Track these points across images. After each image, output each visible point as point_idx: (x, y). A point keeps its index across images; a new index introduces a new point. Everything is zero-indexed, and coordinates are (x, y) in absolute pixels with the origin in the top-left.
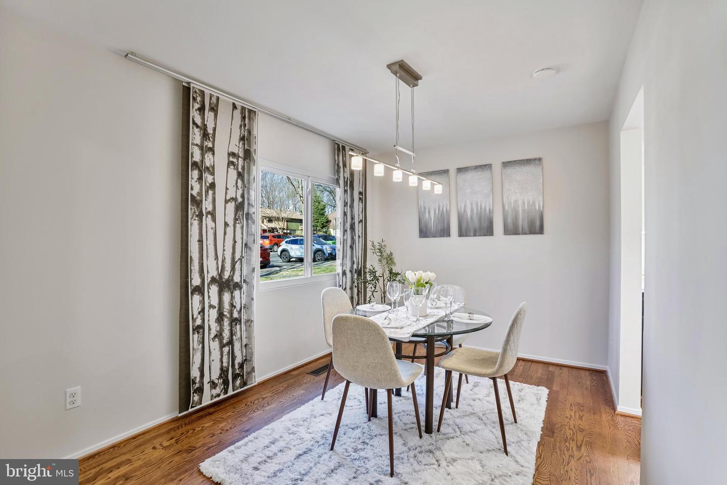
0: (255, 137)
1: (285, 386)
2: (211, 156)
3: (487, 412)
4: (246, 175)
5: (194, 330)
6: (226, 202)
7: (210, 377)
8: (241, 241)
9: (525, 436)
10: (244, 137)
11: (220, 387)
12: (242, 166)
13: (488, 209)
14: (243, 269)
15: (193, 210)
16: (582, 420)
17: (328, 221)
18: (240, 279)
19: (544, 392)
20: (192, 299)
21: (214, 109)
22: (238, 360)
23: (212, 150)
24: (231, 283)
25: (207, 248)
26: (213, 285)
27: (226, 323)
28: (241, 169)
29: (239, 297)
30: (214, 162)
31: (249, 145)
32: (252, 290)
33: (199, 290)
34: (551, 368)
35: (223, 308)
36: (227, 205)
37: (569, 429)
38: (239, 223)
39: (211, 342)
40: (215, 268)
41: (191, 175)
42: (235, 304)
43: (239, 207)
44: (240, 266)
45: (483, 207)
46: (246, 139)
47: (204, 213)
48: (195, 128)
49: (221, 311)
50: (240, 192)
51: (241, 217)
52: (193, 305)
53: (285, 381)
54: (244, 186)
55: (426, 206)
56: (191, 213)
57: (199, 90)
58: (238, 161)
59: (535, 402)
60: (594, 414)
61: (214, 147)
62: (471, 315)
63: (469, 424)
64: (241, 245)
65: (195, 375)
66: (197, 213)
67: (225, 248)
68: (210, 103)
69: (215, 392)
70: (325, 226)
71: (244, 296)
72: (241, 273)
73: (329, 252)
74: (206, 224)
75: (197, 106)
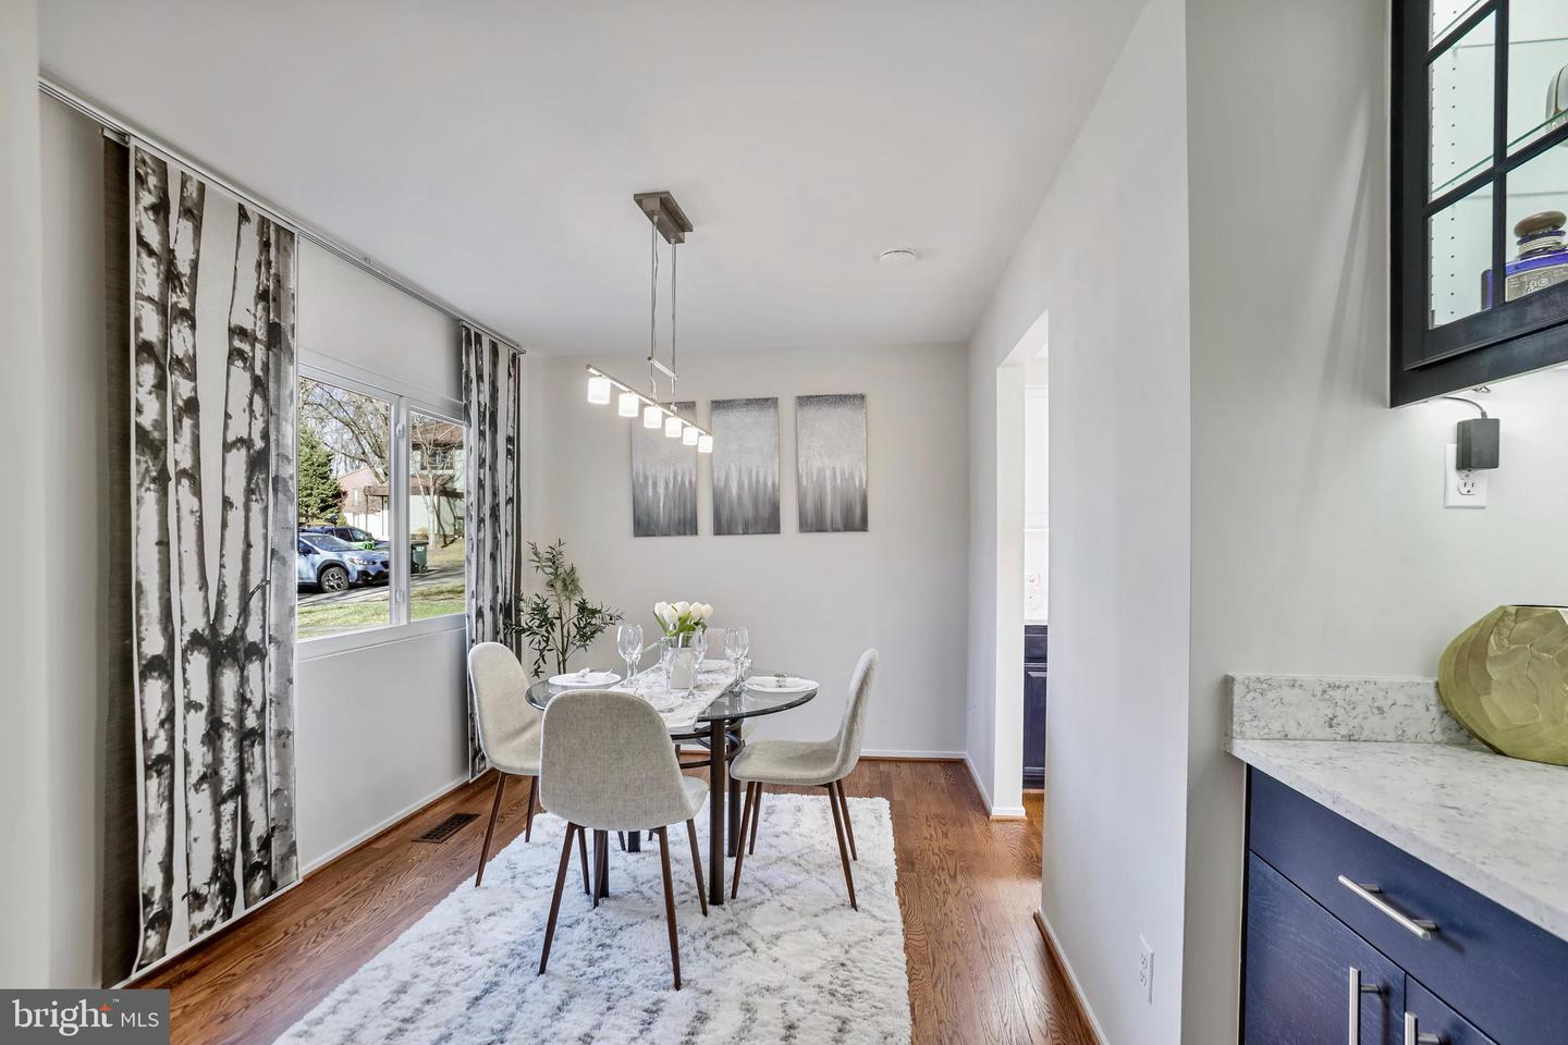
0: (293, 295)
1: (372, 875)
2: (187, 332)
3: (804, 851)
4: (272, 386)
5: (148, 768)
6: (227, 447)
7: (189, 881)
8: (263, 544)
9: (875, 878)
10: (266, 291)
11: (213, 903)
12: (263, 362)
13: (770, 484)
14: (267, 609)
15: (143, 466)
16: (947, 837)
17: (339, 495)
18: (260, 635)
19: (882, 804)
20: (142, 691)
21: (193, 213)
22: (258, 830)
23: (188, 316)
24: (241, 646)
25: (180, 562)
26: (196, 653)
27: (228, 742)
28: (262, 370)
29: (260, 678)
30: (194, 347)
31: (278, 315)
32: (290, 661)
33: (161, 666)
34: (883, 767)
35: (221, 706)
36: (228, 456)
37: (934, 854)
38: (256, 500)
39: (192, 793)
40: (201, 611)
41: (137, 375)
42: (249, 696)
43: (258, 462)
44: (261, 604)
45: (762, 480)
46: (271, 296)
47: (172, 474)
48: (144, 255)
49: (217, 715)
50: (258, 425)
51: (262, 486)
52: (145, 706)
53: (366, 865)
54: (269, 411)
55: (649, 474)
56: (138, 472)
57: (152, 157)
58: (253, 350)
59: (874, 822)
60: (962, 825)
61: (194, 311)
62: (781, 679)
63: (779, 875)
64: (262, 553)
65: (150, 884)
66: (154, 474)
67: (224, 559)
68: (182, 198)
69: (200, 918)
70: (330, 506)
71: (271, 676)
72: (264, 620)
73: (360, 568)
74: (178, 502)
75: (148, 199)
